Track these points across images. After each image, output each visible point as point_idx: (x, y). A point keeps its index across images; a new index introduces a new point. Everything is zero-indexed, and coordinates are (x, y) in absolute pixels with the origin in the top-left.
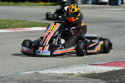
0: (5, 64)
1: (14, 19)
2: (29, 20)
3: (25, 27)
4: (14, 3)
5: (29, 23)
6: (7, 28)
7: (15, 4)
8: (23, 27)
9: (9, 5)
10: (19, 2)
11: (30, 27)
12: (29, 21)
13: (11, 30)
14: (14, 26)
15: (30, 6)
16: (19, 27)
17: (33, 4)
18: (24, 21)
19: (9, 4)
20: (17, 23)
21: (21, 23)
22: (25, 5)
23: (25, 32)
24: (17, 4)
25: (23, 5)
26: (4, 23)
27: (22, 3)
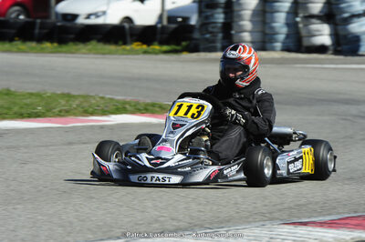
0: (40, 217)
1: (59, 92)
2: (101, 95)
3: (92, 114)
4: (55, 45)
5: (102, 102)
6: (39, 116)
7: (60, 49)
8: (87, 113)
9: (42, 51)
10: (71, 44)
11: (105, 113)
12: (102, 98)
13: (50, 122)
14: (60, 111)
15: (104, 54)
16: (75, 115)
17: (112, 47)
18: (86, 97)
19: (42, 49)
20: (67, 101)
21: (77, 102)
22: (90, 52)
23: (92, 126)
24: (65, 48)
25: (84, 51)
26: (28, 101)
27: (81, 46)
